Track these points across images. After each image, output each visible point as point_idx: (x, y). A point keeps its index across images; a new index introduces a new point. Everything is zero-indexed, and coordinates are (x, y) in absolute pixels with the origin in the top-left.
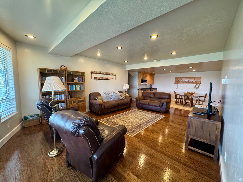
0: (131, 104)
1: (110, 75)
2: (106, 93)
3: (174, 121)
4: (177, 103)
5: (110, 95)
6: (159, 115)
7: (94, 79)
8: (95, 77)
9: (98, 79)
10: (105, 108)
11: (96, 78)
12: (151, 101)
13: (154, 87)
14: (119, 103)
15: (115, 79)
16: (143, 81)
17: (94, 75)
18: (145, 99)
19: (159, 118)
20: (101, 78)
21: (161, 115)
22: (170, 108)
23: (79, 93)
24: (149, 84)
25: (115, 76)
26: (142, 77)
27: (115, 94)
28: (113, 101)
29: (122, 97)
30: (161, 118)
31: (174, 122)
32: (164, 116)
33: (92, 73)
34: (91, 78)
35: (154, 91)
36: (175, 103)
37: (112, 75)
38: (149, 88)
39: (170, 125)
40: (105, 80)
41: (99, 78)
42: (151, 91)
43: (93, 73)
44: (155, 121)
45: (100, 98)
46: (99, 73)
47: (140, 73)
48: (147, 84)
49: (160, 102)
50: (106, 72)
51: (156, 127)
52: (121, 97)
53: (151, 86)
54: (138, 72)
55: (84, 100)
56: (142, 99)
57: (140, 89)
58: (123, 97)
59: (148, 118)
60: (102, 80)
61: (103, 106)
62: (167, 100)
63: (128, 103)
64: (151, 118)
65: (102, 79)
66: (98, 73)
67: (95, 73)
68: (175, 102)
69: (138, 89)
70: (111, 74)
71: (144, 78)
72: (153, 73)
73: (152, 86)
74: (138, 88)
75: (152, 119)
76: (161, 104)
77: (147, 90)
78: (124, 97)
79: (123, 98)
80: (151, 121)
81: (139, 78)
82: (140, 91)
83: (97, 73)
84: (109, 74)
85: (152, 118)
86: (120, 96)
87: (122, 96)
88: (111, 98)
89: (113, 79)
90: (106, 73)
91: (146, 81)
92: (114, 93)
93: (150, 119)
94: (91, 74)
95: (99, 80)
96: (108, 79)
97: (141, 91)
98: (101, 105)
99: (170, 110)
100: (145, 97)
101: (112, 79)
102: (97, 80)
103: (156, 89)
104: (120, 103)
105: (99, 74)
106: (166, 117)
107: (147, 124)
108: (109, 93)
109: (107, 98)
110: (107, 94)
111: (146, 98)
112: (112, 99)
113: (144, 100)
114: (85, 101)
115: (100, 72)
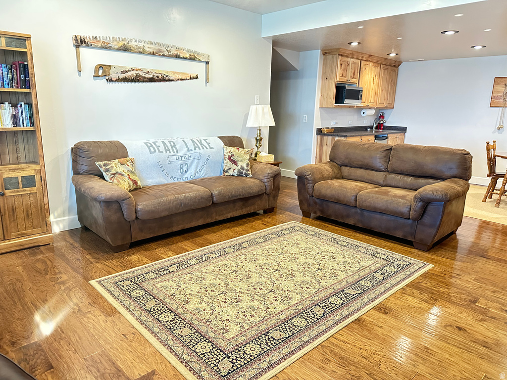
0: (276, 197)
1: (177, 57)
2: (159, 143)
3: (482, 300)
4: (495, 197)
5: (180, 154)
6: (405, 258)
7: (96, 76)
8: (101, 66)
9: (114, 76)
10: (137, 218)
11: (103, 71)
12: (369, 186)
13: (390, 121)
14: (215, 192)
15: (207, 80)
16: (343, 93)
17: (92, 57)
18: (343, 177)
19: (402, 275)
20: (134, 73)
21: (412, 260)
22: (459, 224)
23: (16, 143)
24: (370, 108)
25: (204, 65)
26: (339, 71)
27: (202, 151)
28: (190, 182)
29: (234, 166)
30: (412, 274)
31: (481, 303)
32: (430, 266)
33: (80, 42)
34: (80, 71)
35: (392, 140)
36: (486, 197)
37: (192, 59)
38: (371, 127)
39: (460, 329)
40: (151, 80)
41: (123, 72)
42: (376, 137)
43: (88, 45)
44: (377, 297)
45: (120, 169)
46: (121, 44)
47: (330, 57)
48: (360, 109)
49: (411, 195)
50: (158, 44)
51: (377, 336)
52: (229, 164)
53: (382, 116)
54: (322, 50)
55: (37, 179)
56: (326, 174)
57: (325, 131)
58: (240, 164)
59: (342, 276)
60: (138, 81)
61: (125, 208)
62: (453, 185)
63: (263, 194)
64: (356, 277)
65: (138, 76)
66: (115, 45)
67: (96, 48)
68: (484, 191)
69: (320, 132)
70: (188, 56)
71: (348, 77)
72: (393, 55)
73: (386, 116)
74: (317, 124)
75: (363, 282)
76: (420, 204)
77: (357, 133)
78: (245, 166)
79: (242, 168)
80: (355, 297)
81: (325, 78)
82: (325, 138)
83: (106, 47)
84: (174, 52)
85: (362, 274)
86: (230, 158)
87: (234, 162)
88: (183, 169)
89: (197, 78)
90: (157, 47)
91: (356, 94)
92: (198, 144)
93: (350, 280)
94: (77, 47)
95: (119, 80)
96: (169, 80)
97: (330, 138)
98: (117, 202)
99: (460, 231)
100: (343, 168)
101: (191, 78)
102: (110, 80)
103: (403, 130)
104: (219, 194)
105: (119, 50)
106: (437, 269)
107: (332, 312)
108: (175, 146)
109: (161, 167)
110: (162, 148)
111: (346, 170)
112: (188, 176)
113: (336, 183)
114: (43, 180)
115: (124, 40)
